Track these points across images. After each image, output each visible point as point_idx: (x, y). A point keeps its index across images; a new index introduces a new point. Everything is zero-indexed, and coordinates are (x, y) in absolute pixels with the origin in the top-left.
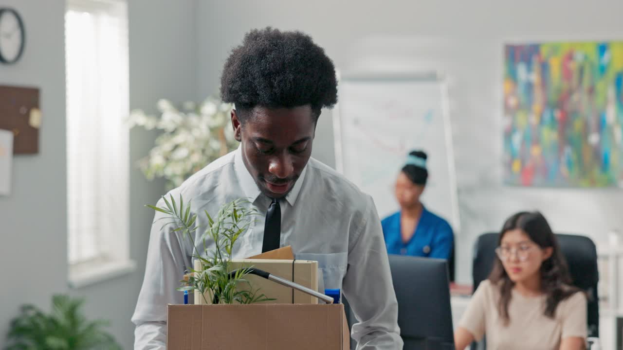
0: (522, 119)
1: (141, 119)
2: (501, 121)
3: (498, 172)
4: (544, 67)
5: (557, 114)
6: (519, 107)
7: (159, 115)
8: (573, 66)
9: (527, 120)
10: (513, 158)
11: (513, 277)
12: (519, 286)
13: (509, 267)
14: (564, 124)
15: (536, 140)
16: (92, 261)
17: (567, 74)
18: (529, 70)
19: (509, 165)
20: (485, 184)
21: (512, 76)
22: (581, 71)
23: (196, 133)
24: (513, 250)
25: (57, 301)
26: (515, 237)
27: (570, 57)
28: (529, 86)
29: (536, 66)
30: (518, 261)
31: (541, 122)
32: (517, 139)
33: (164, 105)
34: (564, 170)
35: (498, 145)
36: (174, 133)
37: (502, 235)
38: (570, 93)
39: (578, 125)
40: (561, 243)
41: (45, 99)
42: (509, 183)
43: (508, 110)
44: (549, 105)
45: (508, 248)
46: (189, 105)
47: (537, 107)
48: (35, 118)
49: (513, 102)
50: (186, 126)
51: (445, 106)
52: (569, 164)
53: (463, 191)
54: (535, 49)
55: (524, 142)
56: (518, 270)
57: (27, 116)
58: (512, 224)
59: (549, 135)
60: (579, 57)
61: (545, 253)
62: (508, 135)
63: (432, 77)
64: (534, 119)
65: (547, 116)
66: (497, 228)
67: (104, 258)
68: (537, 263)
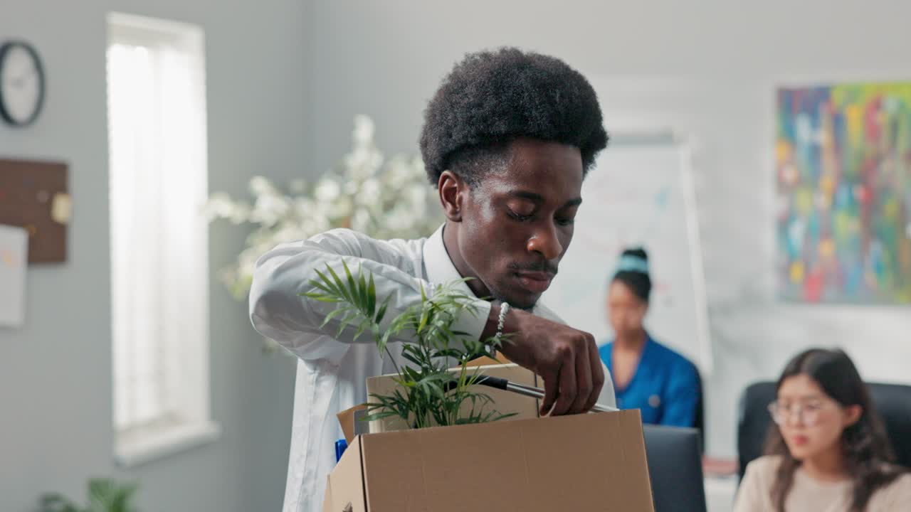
0: (804, 201)
1: (226, 208)
2: (771, 204)
3: (769, 282)
4: (838, 121)
5: (859, 192)
6: (800, 182)
7: (251, 200)
8: (883, 119)
9: (812, 202)
10: (791, 258)
11: (797, 451)
12: (809, 465)
13: (790, 434)
14: (869, 207)
15: (827, 233)
16: (151, 425)
17: (872, 131)
18: (815, 125)
19: (785, 271)
20: (749, 299)
21: (788, 134)
22: (895, 126)
23: (308, 227)
24: (796, 407)
25: (96, 487)
26: (799, 387)
27: (877, 105)
28: (815, 151)
29: (825, 119)
30: (801, 425)
31: (835, 204)
32: (797, 231)
33: (260, 185)
34: (870, 277)
35: (768, 240)
36: (275, 227)
37: (779, 384)
38: (876, 160)
39: (890, 208)
40: (876, 398)
41: (77, 179)
42: (787, 298)
43: (783, 187)
44: (846, 179)
45: (788, 407)
46: (298, 185)
47: (828, 181)
48: (62, 209)
49: (790, 175)
50: (293, 217)
51: (687, 182)
52: (879, 269)
53: (717, 310)
54: (822, 94)
55: (809, 235)
56: (802, 440)
57: (49, 206)
58: (795, 368)
59: (847, 225)
60: (891, 105)
61: (849, 414)
62: (784, 225)
63: (666, 138)
64: (823, 201)
65: (843, 196)
66: (773, 374)
67: (170, 419)
68: (835, 429)
